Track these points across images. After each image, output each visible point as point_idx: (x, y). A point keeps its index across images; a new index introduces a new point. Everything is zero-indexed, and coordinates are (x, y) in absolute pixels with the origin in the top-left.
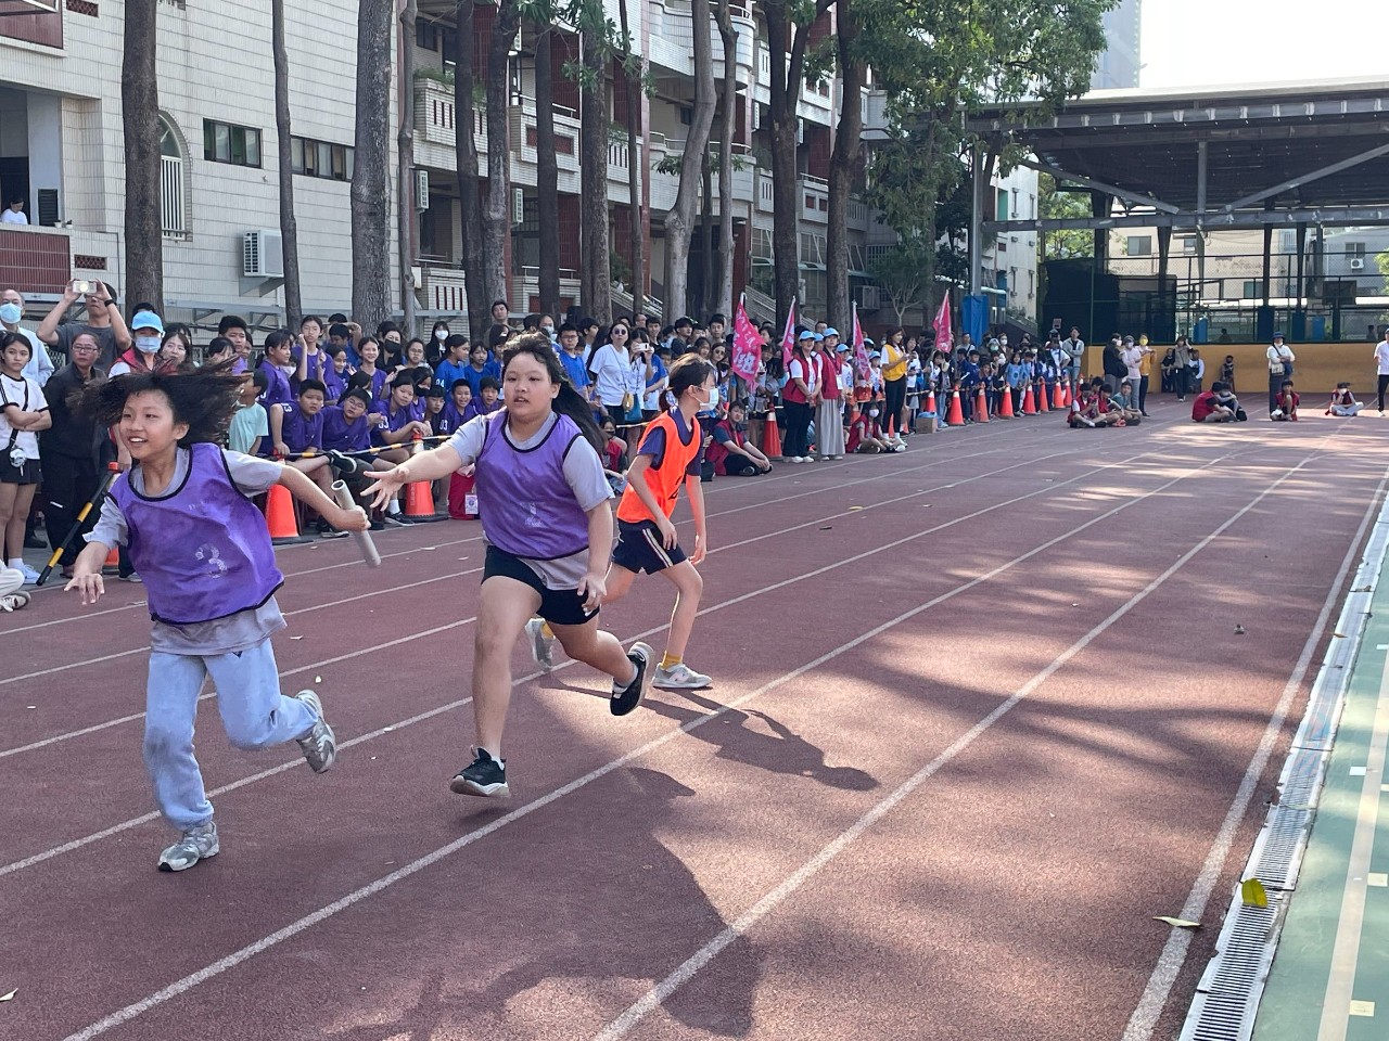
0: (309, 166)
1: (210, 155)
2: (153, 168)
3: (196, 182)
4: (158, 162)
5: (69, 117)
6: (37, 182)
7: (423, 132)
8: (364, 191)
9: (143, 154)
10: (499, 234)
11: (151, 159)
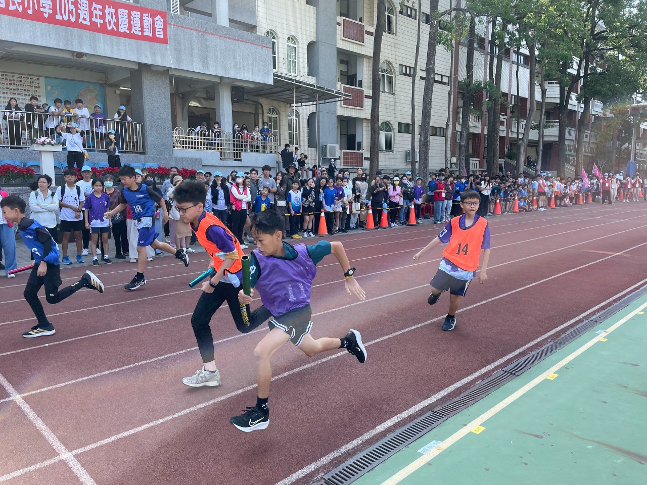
0: (434, 133)
1: (400, 131)
2: (377, 135)
3: (396, 138)
4: (378, 134)
5: (365, 124)
6: (357, 140)
7: (459, 122)
8: (423, 139)
9: (375, 132)
10: (463, 149)
11: (376, 133)
